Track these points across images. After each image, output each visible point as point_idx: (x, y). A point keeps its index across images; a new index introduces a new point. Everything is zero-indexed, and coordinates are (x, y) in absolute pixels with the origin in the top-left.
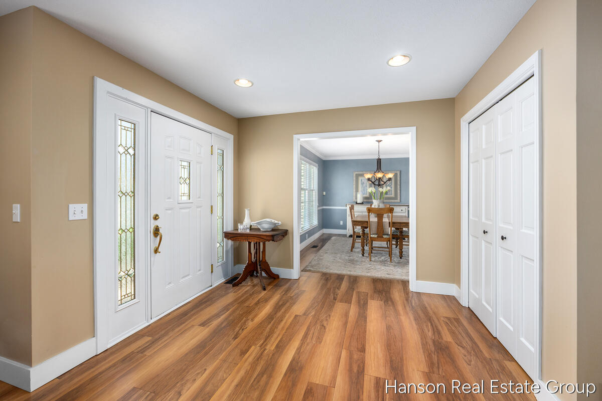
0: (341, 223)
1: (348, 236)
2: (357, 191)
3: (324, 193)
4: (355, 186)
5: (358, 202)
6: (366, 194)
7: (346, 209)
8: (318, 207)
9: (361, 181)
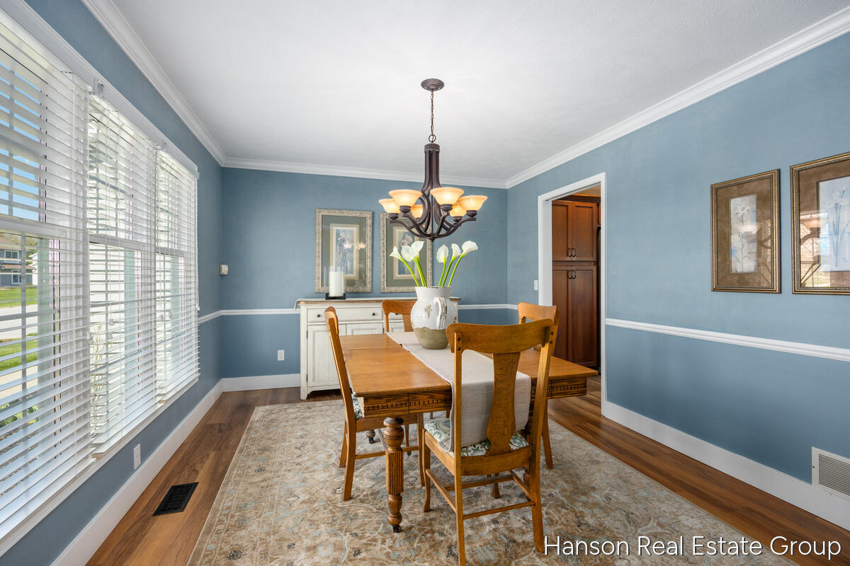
0: (281, 355)
1: (304, 396)
2: (326, 262)
3: (225, 269)
4: (319, 249)
5: (332, 294)
6: (351, 272)
7: (298, 316)
8: (200, 314)
9: (338, 235)
